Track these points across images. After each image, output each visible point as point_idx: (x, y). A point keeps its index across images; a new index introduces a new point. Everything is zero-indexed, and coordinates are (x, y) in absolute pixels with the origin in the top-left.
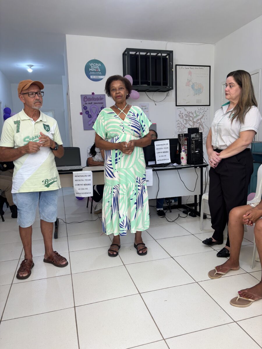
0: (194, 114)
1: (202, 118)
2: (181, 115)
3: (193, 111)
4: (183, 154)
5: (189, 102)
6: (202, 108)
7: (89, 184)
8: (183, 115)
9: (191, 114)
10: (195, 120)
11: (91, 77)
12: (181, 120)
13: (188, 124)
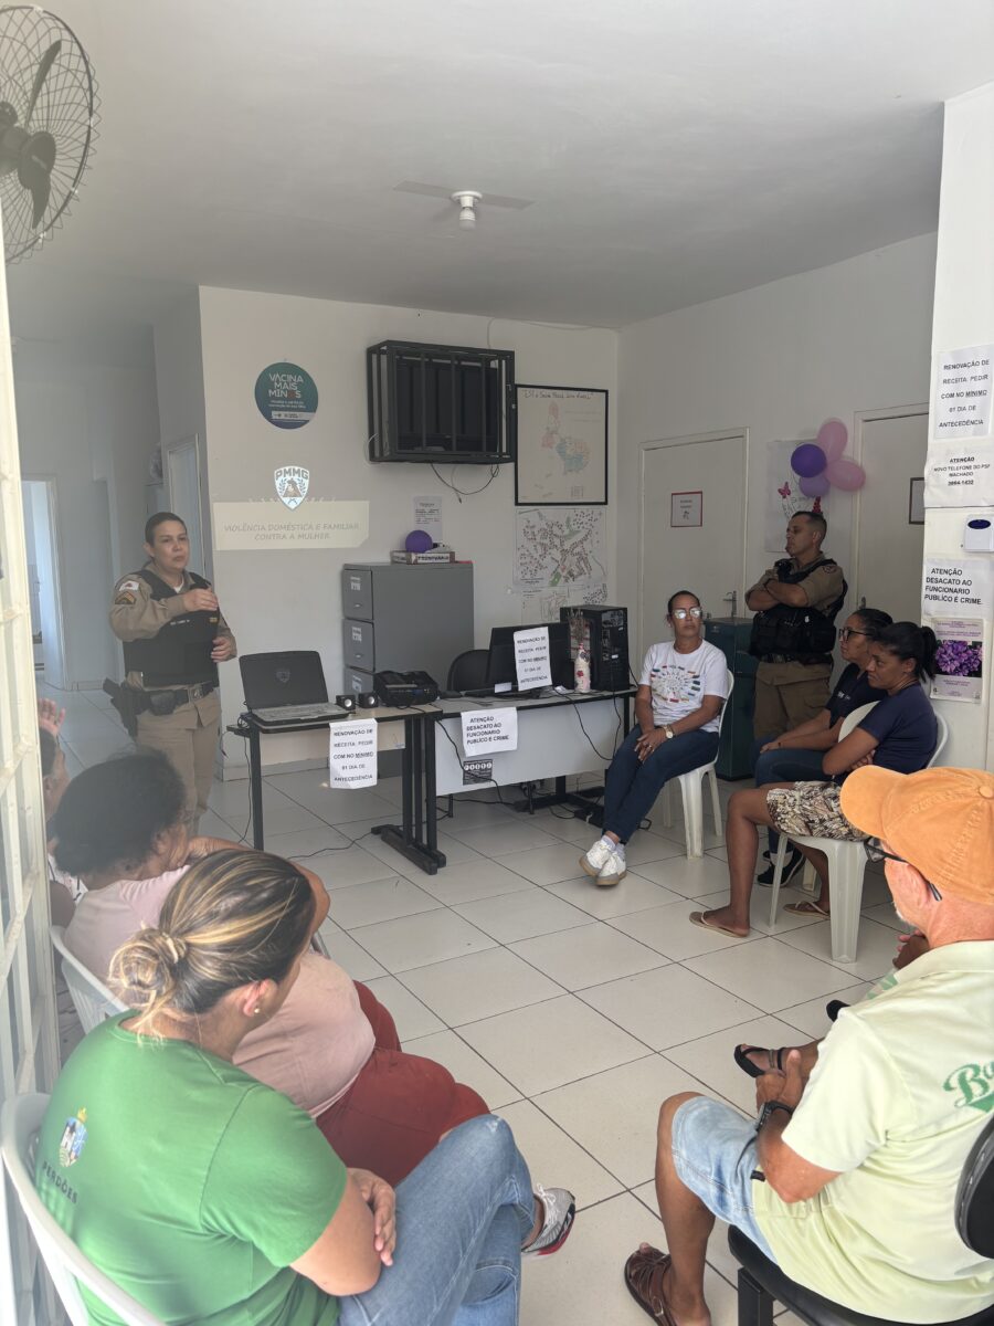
0: (564, 527)
1: (585, 539)
2: (529, 532)
3: (563, 521)
4: (582, 665)
5: (551, 494)
6: (585, 511)
7: (368, 754)
8: (536, 531)
9: (555, 529)
10: (567, 546)
11: (275, 414)
12: (530, 546)
13: (548, 557)
